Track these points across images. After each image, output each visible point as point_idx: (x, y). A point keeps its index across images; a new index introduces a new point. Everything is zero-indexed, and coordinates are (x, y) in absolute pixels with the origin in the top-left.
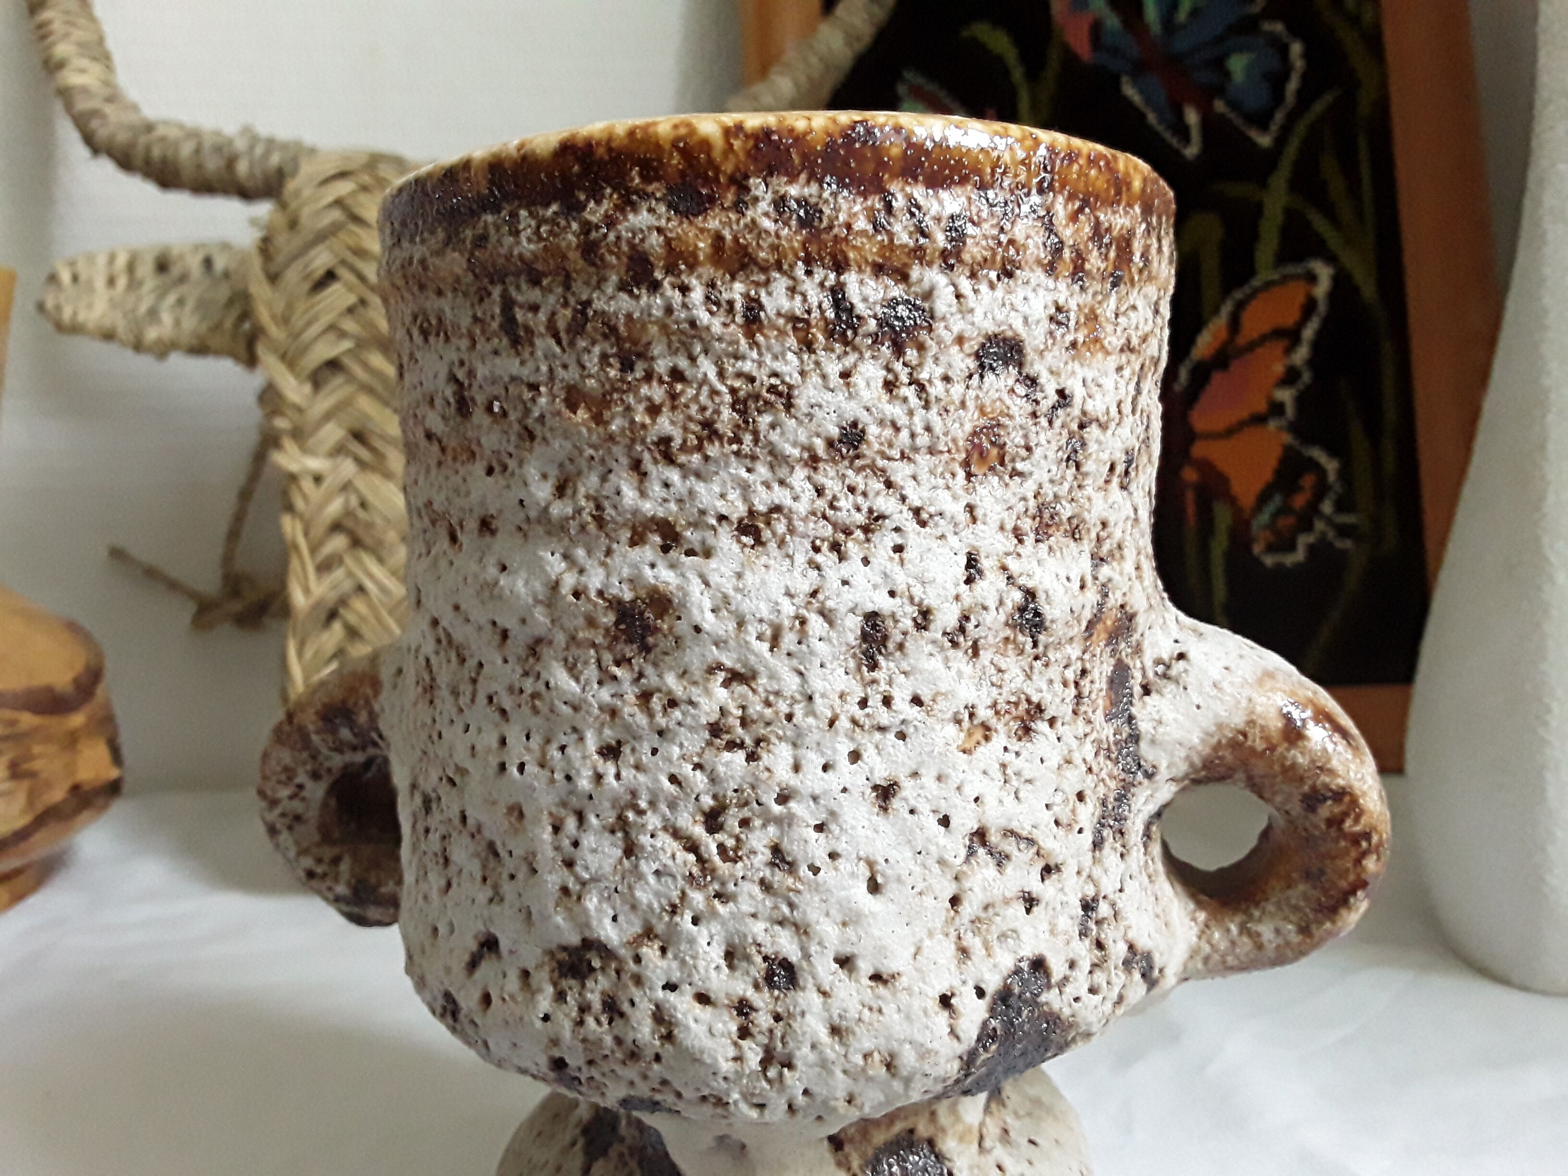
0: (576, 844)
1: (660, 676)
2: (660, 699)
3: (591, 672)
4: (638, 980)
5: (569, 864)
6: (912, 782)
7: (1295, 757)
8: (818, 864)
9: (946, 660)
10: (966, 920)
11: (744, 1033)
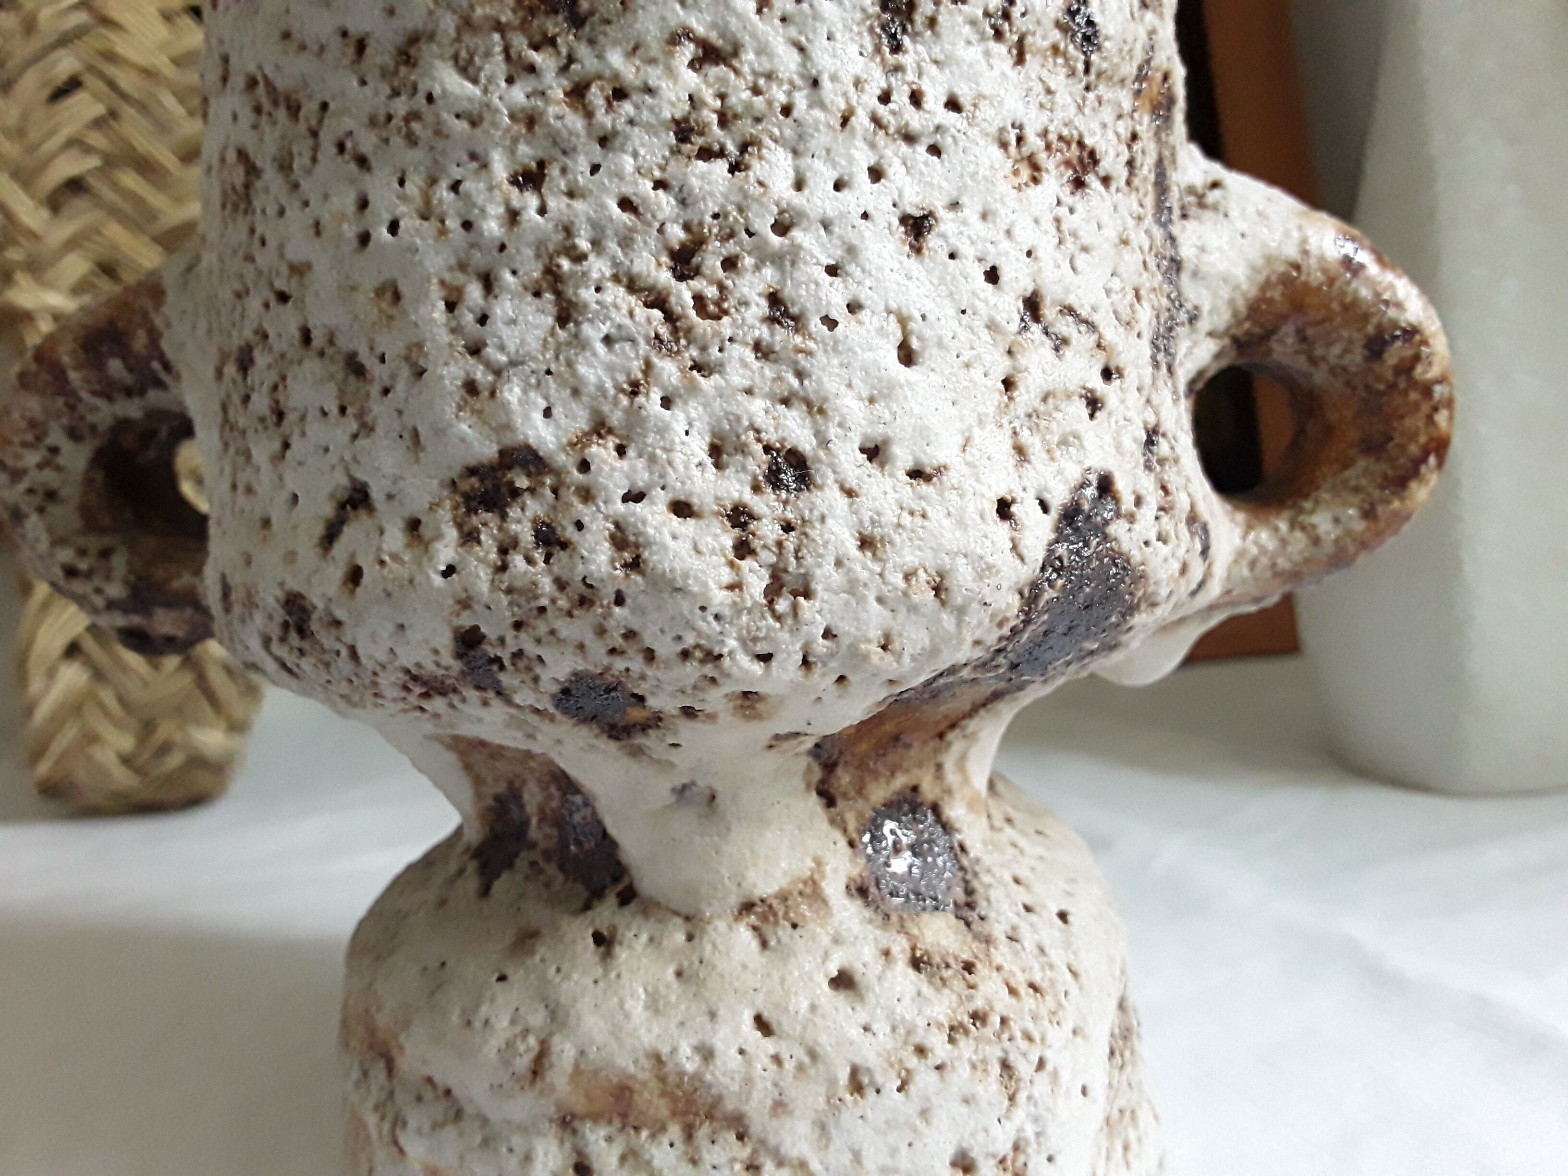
0: (483, 319)
1: (600, 57)
2: (602, 89)
3: (496, 66)
4: (587, 495)
5: (475, 350)
6: (951, 215)
7: (1356, 291)
8: (834, 315)
9: (987, 54)
10: (1021, 412)
11: (743, 549)
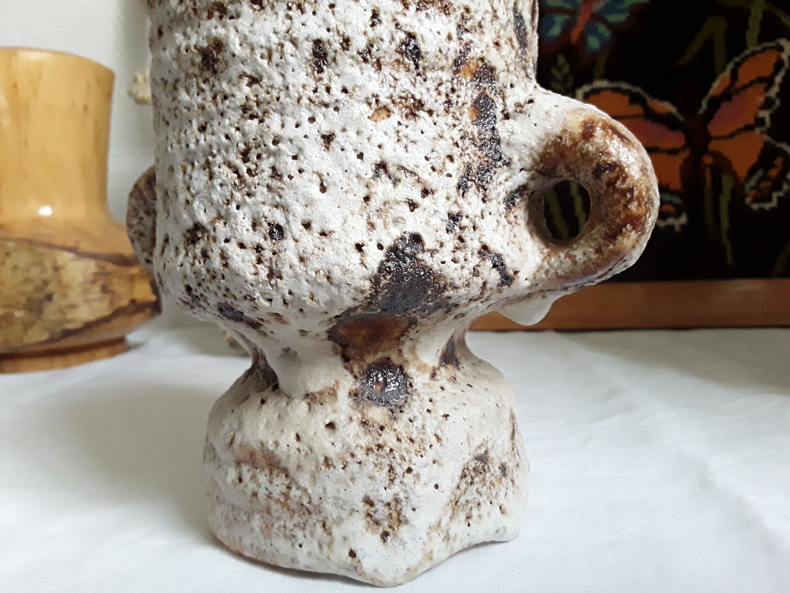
0: (191, 178)
1: (220, 85)
2: (220, 96)
3: (194, 90)
4: (215, 240)
5: (188, 189)
6: (342, 134)
7: (588, 147)
8: (292, 174)
9: (361, 69)
10: (373, 209)
11: (259, 261)
